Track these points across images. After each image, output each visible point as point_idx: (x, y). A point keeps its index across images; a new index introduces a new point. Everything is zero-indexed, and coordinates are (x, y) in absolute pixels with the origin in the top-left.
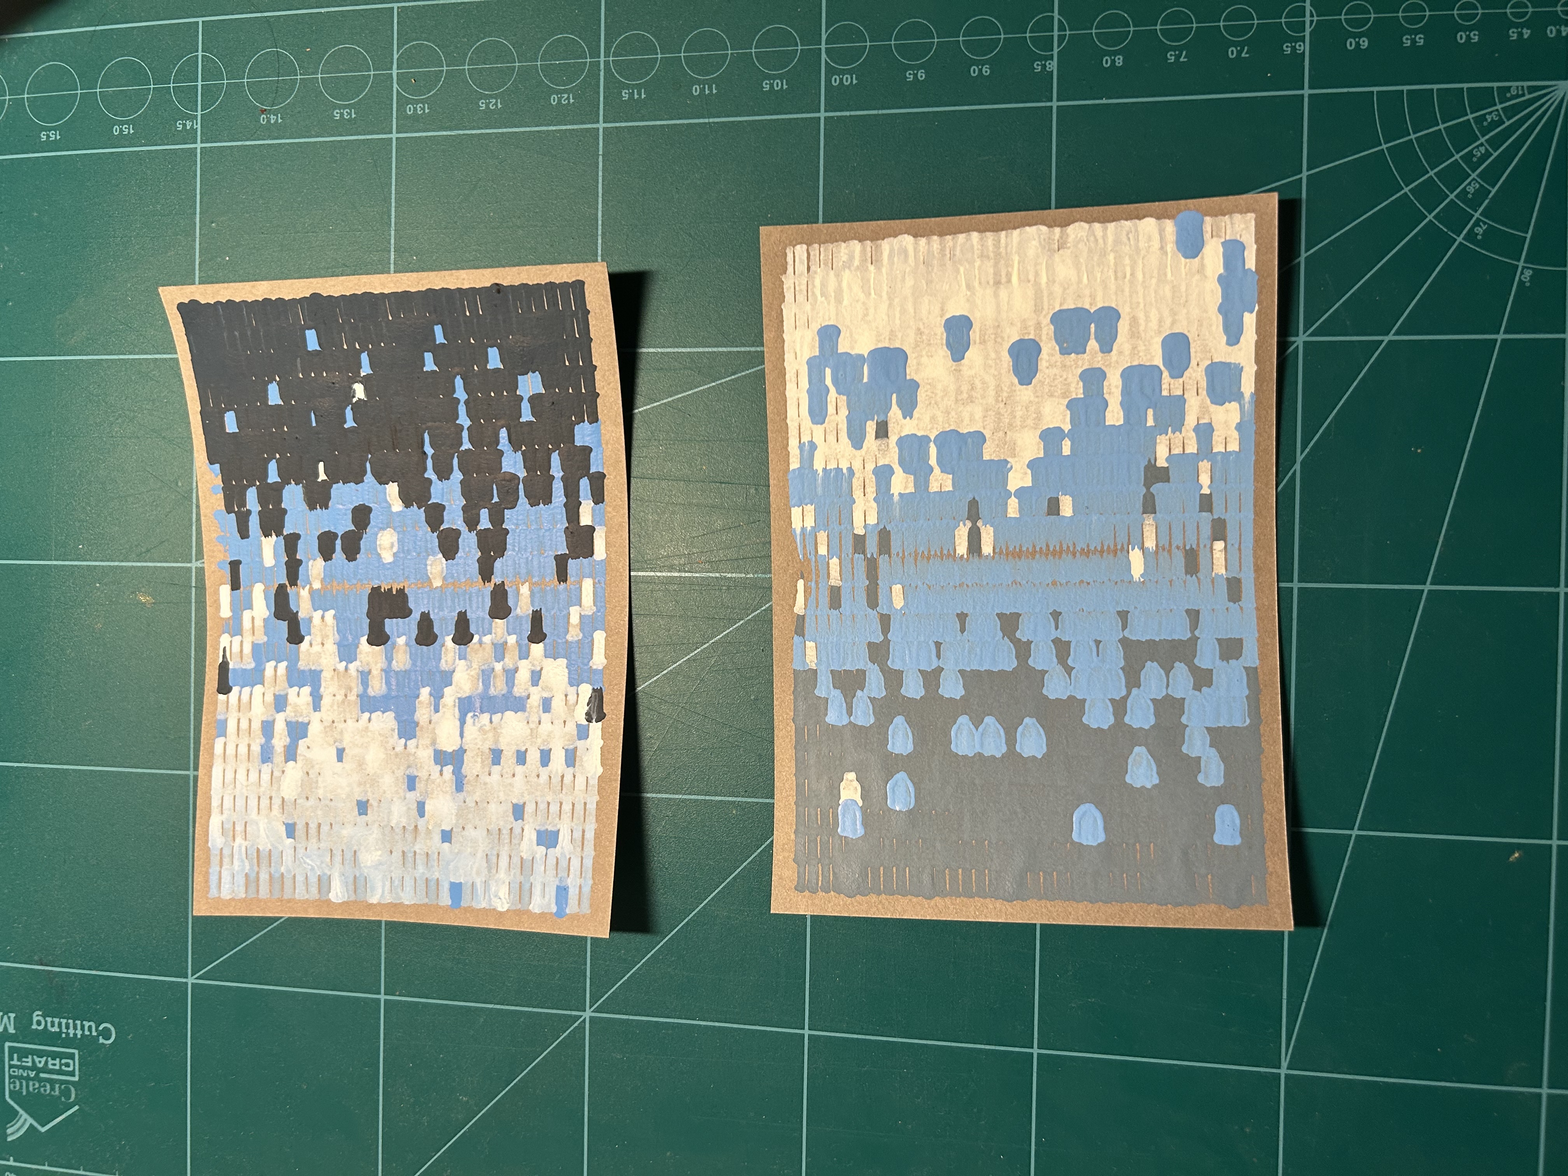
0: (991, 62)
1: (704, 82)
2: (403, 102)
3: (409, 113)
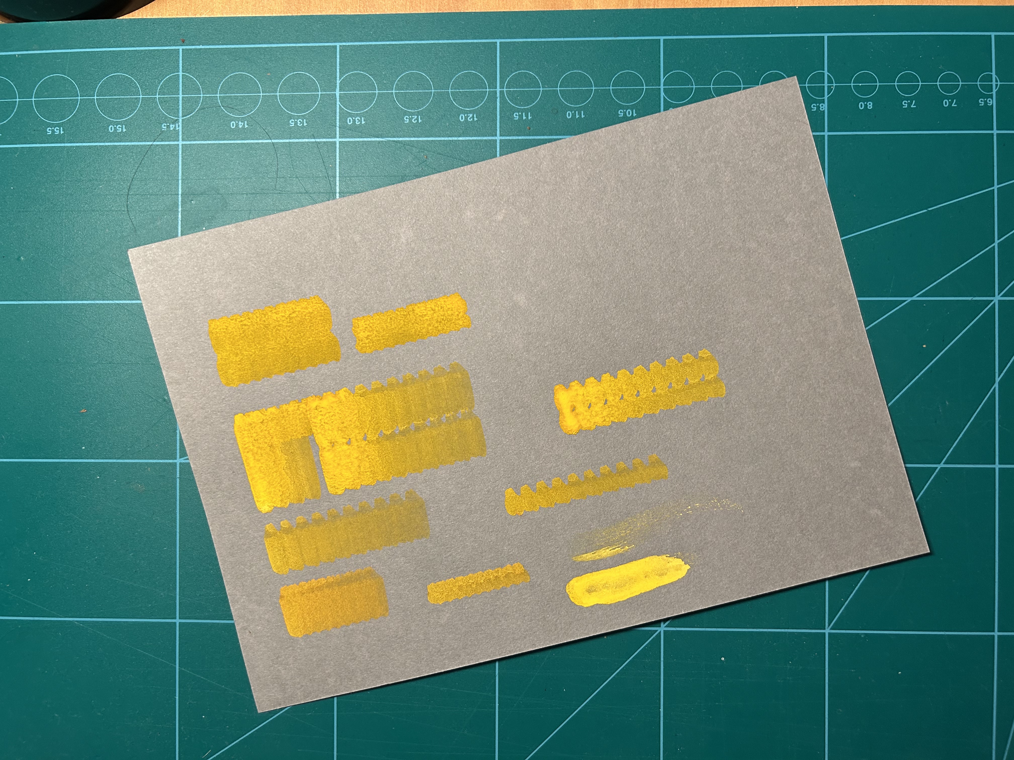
1: (575, 109)
2: (344, 116)
3: (349, 124)
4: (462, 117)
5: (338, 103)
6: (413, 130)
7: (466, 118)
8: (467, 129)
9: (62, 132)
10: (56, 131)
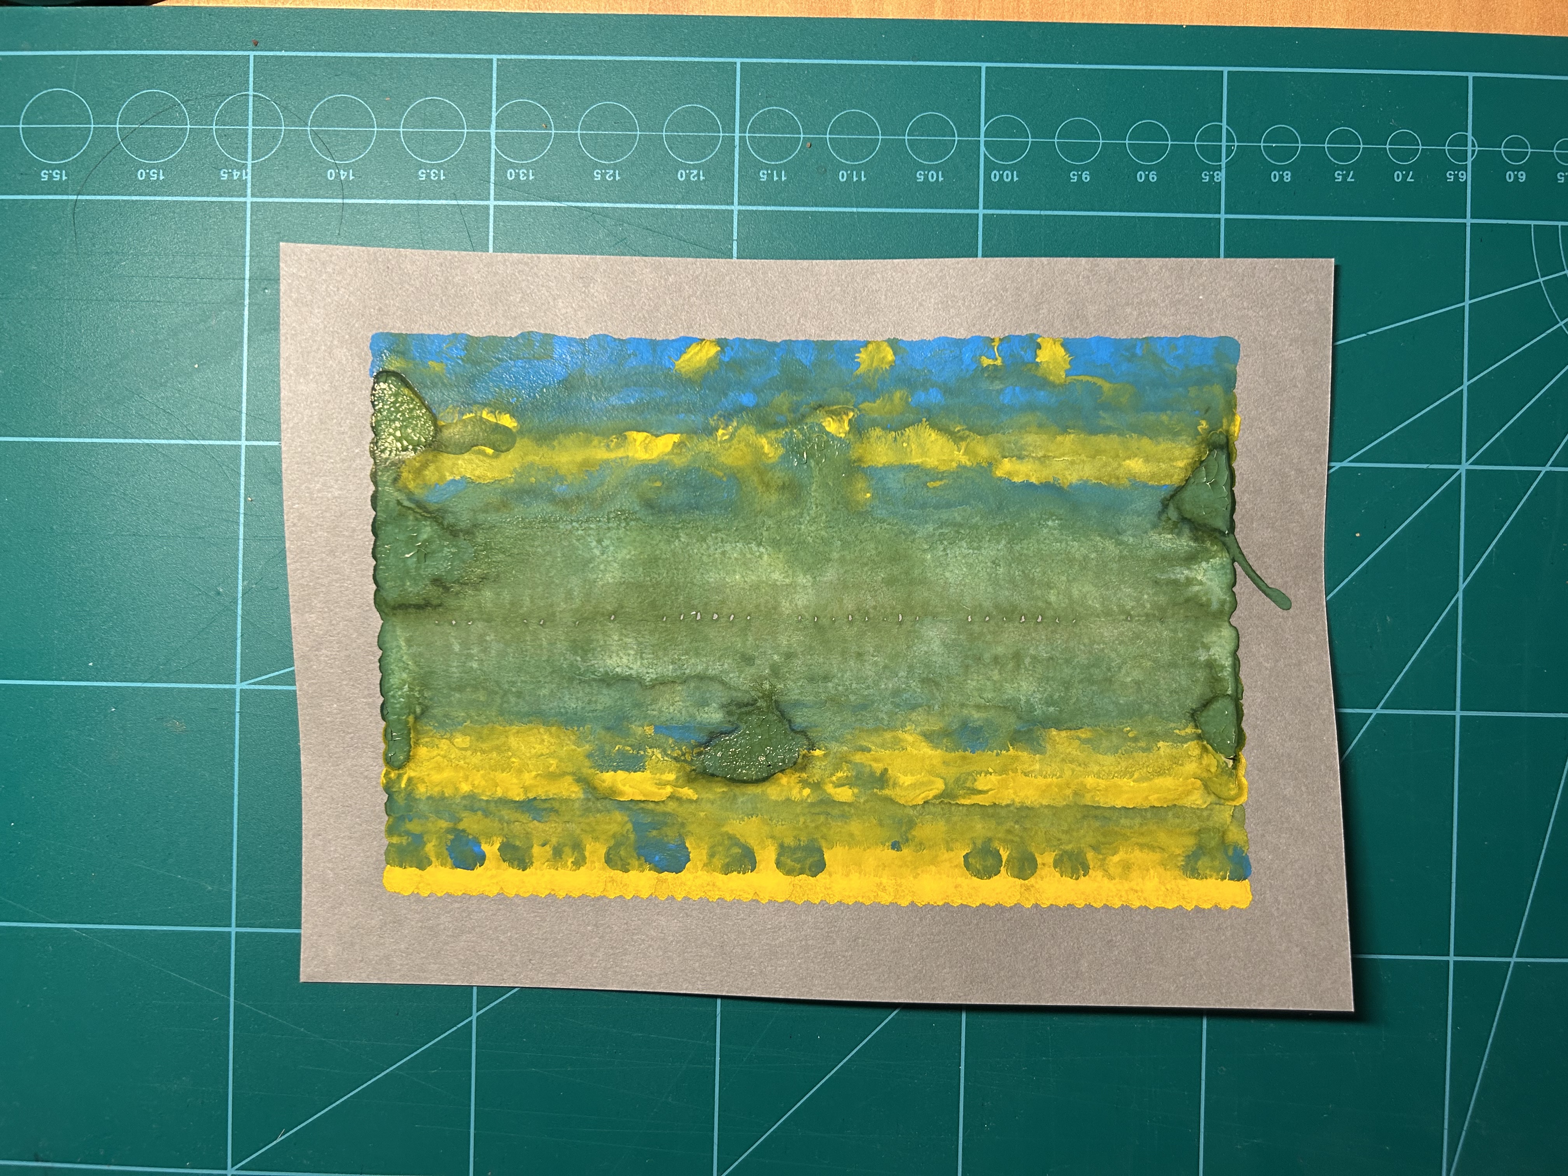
0: (1157, 168)
1: (852, 168)
2: (502, 167)
3: (510, 179)
4: (681, 175)
5: (493, 147)
6: (608, 191)
7: (688, 176)
8: (689, 192)
9: (64, 178)
10: (54, 175)
